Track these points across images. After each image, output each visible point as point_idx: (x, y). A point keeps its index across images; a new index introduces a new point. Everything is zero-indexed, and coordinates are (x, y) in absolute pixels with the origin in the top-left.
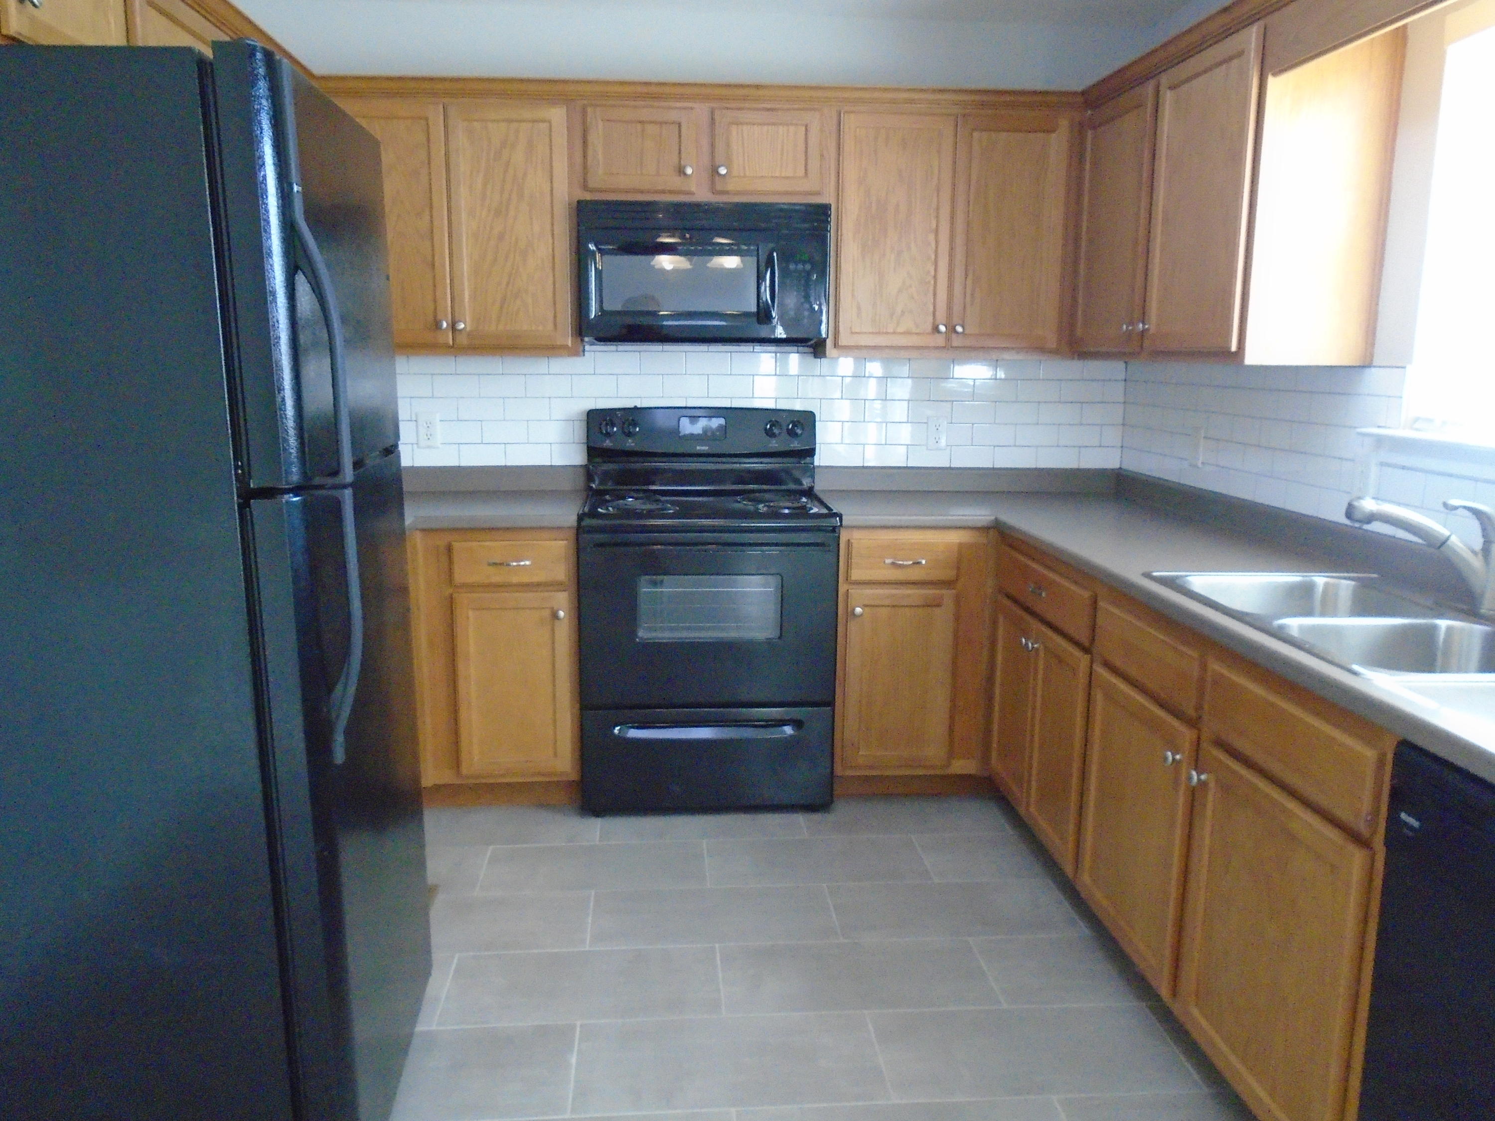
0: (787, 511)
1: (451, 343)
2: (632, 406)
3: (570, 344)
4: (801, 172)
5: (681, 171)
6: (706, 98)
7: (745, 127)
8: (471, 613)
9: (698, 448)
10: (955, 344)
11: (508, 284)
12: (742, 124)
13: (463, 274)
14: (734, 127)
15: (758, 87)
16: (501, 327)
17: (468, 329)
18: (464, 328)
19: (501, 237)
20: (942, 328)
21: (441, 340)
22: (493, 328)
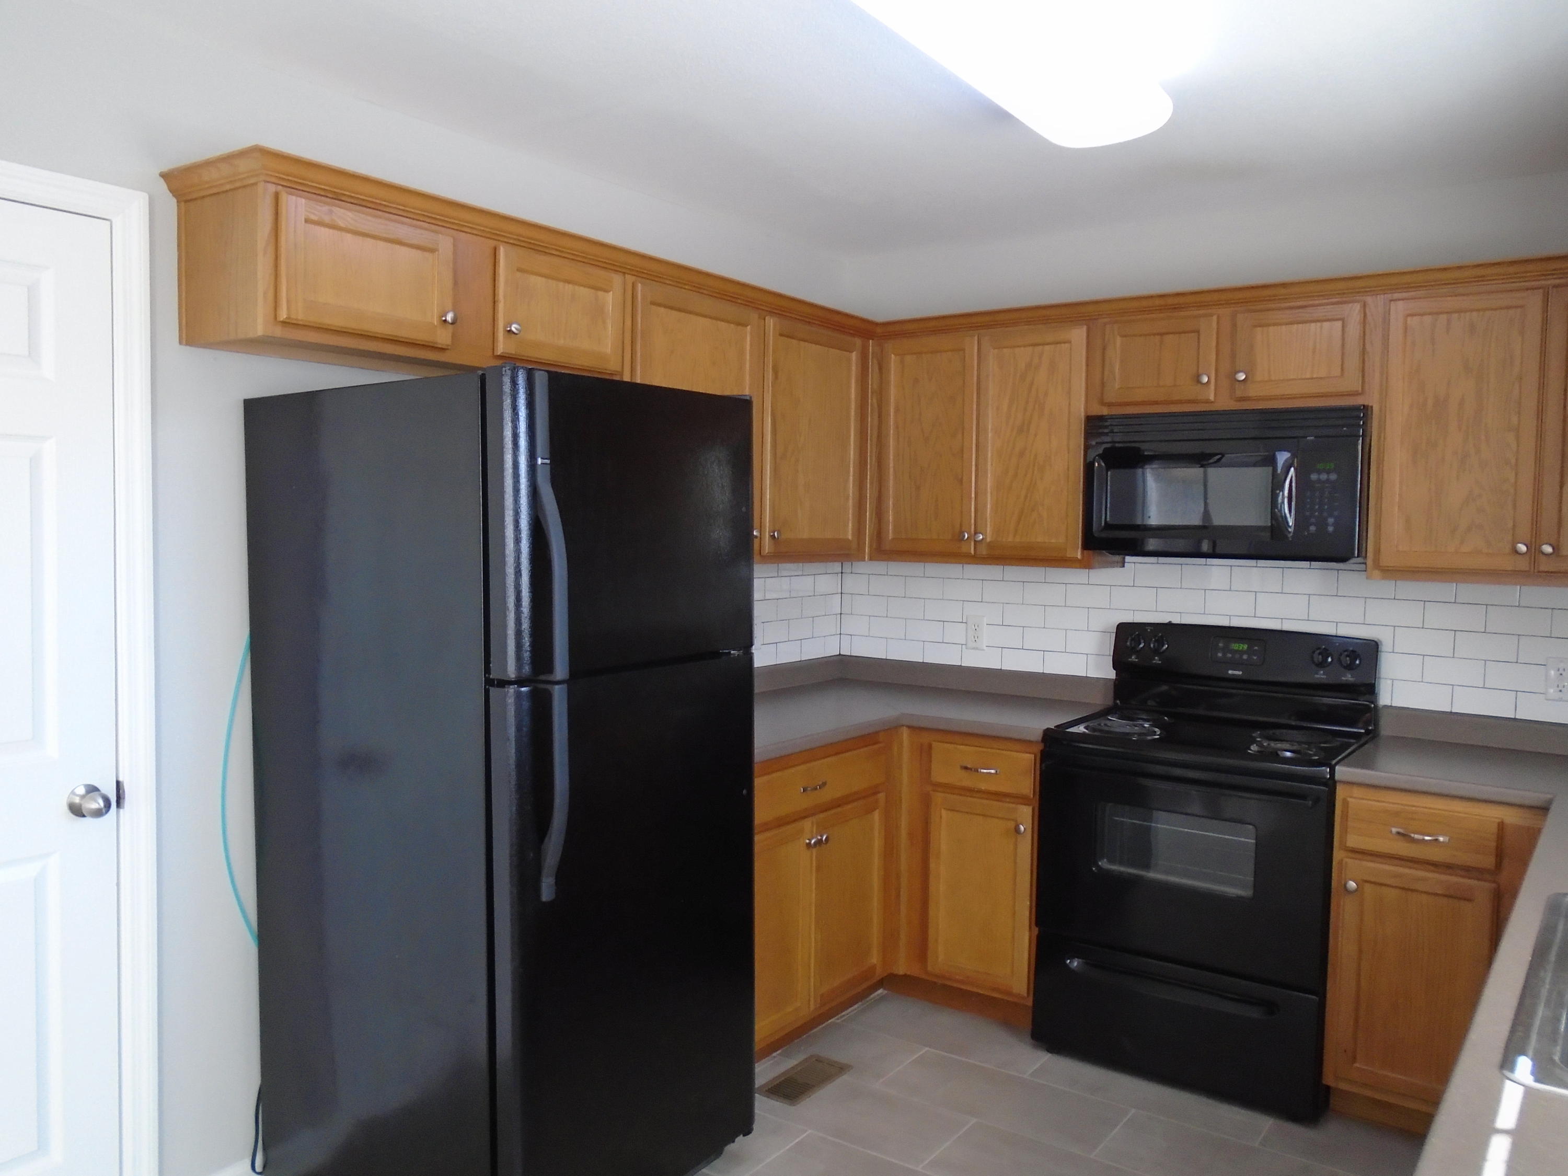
0: (1288, 754)
1: (972, 552)
2: (1166, 621)
3: (1079, 556)
4: (1336, 371)
5: (1198, 380)
6: (1228, 303)
7: (1271, 328)
8: (944, 812)
9: (1230, 672)
10: (1543, 568)
11: (1026, 497)
12: (1268, 325)
13: (986, 490)
14: (1259, 329)
15: (1284, 285)
16: (1018, 539)
17: (988, 540)
18: (983, 539)
19: (1022, 454)
20: (1522, 548)
21: (964, 549)
22: (1010, 539)
